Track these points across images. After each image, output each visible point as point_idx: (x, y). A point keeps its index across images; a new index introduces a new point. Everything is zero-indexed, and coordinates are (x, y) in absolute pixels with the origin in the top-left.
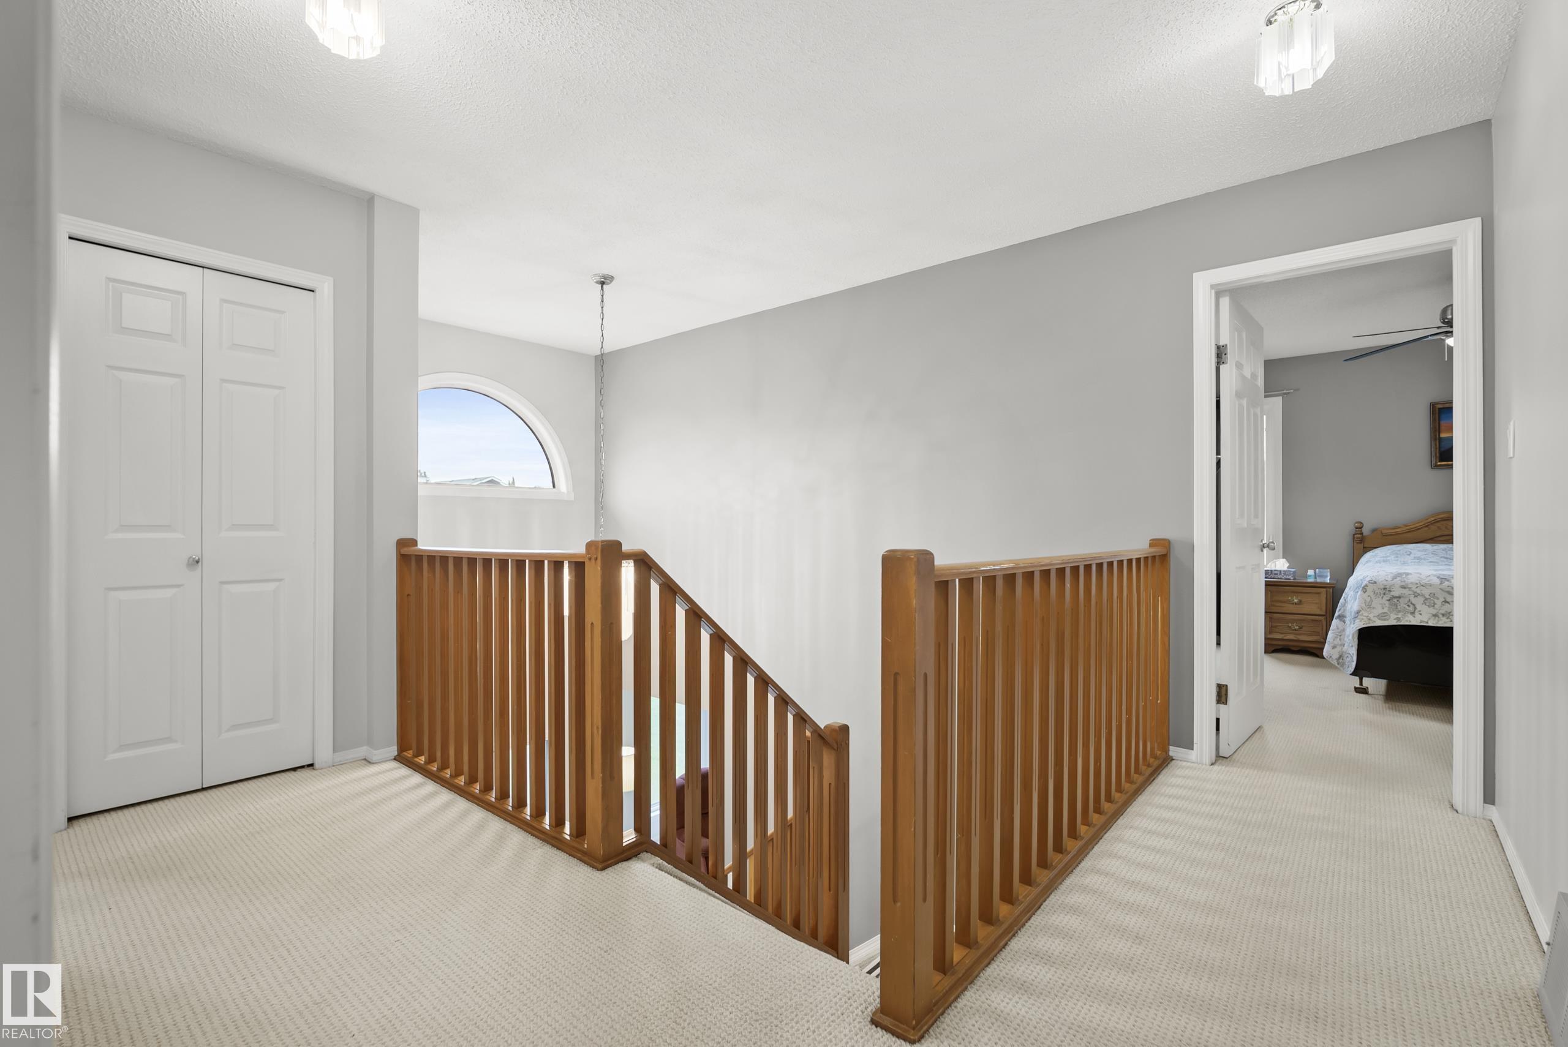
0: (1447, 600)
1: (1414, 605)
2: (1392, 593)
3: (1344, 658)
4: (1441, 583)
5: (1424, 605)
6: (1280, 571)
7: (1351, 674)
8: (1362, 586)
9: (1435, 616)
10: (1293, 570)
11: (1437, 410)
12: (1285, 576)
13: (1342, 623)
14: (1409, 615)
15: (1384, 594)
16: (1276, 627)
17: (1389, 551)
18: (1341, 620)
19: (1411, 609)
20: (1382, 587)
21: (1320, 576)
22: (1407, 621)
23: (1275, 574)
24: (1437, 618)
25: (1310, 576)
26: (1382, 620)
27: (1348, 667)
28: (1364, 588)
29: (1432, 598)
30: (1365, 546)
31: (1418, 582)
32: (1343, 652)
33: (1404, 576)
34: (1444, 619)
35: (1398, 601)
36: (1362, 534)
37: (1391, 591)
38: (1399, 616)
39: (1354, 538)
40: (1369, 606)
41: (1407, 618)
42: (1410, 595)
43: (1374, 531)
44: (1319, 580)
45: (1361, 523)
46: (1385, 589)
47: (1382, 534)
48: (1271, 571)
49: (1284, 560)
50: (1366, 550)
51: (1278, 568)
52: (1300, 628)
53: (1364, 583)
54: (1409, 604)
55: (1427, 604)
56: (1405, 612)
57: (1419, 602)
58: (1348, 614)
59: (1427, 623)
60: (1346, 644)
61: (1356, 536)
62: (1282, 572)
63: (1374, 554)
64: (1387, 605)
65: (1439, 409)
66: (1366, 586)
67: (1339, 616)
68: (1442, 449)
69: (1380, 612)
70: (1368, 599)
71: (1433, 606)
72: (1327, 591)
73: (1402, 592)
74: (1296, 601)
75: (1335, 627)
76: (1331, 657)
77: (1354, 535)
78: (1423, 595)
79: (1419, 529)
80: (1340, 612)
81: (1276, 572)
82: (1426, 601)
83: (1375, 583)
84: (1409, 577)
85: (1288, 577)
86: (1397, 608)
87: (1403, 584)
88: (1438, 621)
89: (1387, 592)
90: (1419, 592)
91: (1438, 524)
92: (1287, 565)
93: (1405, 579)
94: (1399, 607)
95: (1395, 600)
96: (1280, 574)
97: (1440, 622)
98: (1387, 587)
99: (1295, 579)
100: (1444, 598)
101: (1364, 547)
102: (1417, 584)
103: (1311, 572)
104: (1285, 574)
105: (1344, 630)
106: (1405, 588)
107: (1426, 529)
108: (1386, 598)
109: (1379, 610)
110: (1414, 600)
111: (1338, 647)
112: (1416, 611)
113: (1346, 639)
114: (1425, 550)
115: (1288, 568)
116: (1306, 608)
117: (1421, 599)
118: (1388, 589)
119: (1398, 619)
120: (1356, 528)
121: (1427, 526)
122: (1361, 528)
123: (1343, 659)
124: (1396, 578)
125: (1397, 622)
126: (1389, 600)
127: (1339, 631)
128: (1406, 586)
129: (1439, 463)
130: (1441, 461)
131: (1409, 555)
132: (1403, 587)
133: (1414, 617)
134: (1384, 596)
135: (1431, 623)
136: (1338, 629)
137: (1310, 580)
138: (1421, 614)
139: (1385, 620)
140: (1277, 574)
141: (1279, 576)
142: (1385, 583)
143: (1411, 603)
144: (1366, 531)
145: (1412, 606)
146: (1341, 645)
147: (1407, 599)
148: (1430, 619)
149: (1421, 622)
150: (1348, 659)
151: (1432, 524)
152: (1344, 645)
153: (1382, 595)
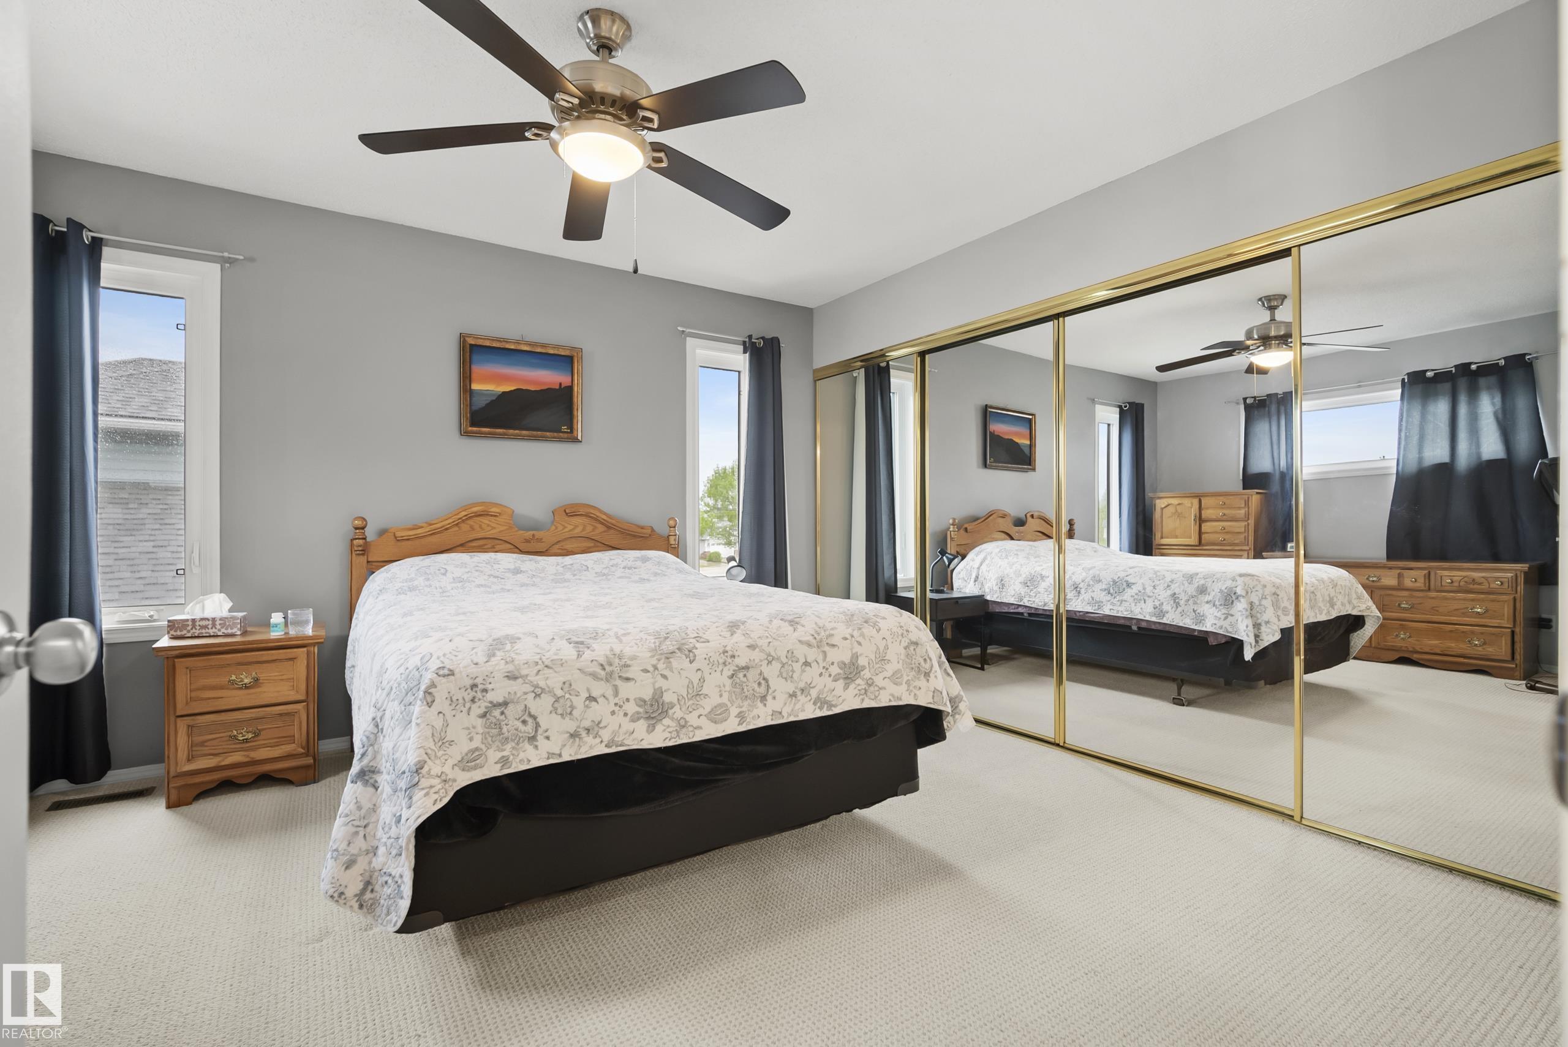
0: (594, 695)
1: (535, 718)
2: (490, 696)
3: (377, 888)
4: (579, 656)
5: (554, 715)
6: (214, 620)
7: (400, 931)
8: (423, 687)
9: (574, 735)
10: (240, 614)
11: (468, 346)
12: (223, 630)
13: (371, 790)
14: (526, 745)
15: (473, 700)
16: (202, 744)
17: (413, 569)
18: (366, 783)
19: (529, 728)
20: (468, 682)
21: (297, 623)
22: (521, 761)
23: (202, 627)
24: (577, 739)
25: (276, 625)
26: (470, 769)
27: (388, 914)
28: (427, 692)
29: (567, 696)
30: (370, 560)
31: (537, 658)
32: (373, 871)
33: (508, 647)
34: (589, 740)
35: (502, 713)
36: (365, 539)
37: (485, 691)
38: (505, 753)
39: (352, 545)
40: (442, 741)
41: (522, 755)
42: (525, 693)
43: (382, 533)
44: (292, 632)
45: (364, 519)
46: (474, 686)
47: (396, 537)
48: (194, 621)
49: (223, 595)
50: (372, 567)
51: (209, 613)
52: (257, 734)
53: (428, 677)
54: (526, 717)
55: (560, 711)
56: (518, 740)
57: (541, 707)
58: (384, 765)
59: (560, 755)
60: (382, 850)
61: (356, 542)
62: (218, 622)
63: (389, 575)
64: (480, 730)
65: (471, 345)
66: (433, 685)
67: (362, 774)
68: (474, 408)
69: (465, 750)
70: (438, 723)
71: (571, 713)
72: (308, 653)
73: (509, 690)
74: (246, 681)
75: (352, 806)
76: (342, 893)
77: (352, 540)
78: (551, 691)
79: (447, 529)
80: (365, 761)
81: (204, 623)
82: (556, 705)
83: (452, 673)
84: (518, 646)
85: (230, 631)
86: (501, 733)
87: (510, 667)
88: (580, 746)
89: (479, 695)
90: (542, 684)
91: (470, 522)
92: (230, 604)
93: (513, 655)
94: (505, 729)
95: (496, 713)
96: (214, 625)
97: (583, 750)
98: (479, 681)
99: (245, 633)
100: (588, 690)
101: (368, 562)
102: (537, 663)
103: (277, 618)
104: (223, 625)
105: (374, 809)
106: (515, 678)
107: (456, 529)
108: (478, 709)
109: (463, 747)
110: (535, 706)
111: (360, 859)
112: (540, 731)
113: (380, 833)
114: (464, 565)
115: (230, 611)
116: (270, 692)
117: (547, 701)
118: (481, 687)
119: (504, 761)
120: (356, 529)
121: (457, 524)
122: (363, 528)
123: (372, 891)
124: (494, 655)
125: (502, 768)
126: (484, 715)
127: (363, 811)
128: (517, 674)
129: (470, 428)
130: (473, 424)
131: (444, 574)
132: (512, 677)
133: (536, 747)
134: (474, 706)
135: (569, 754)
136: (359, 808)
137: (276, 634)
138: (548, 738)
139: (475, 768)
140: (206, 627)
141: (211, 632)
142: (473, 670)
143: (530, 715)
144: (370, 533)
145: (530, 720)
146: (367, 852)
147: (521, 707)
148: (564, 745)
149: (550, 755)
150: (387, 891)
151: (463, 521)
152: (374, 851)
153: (468, 705)
